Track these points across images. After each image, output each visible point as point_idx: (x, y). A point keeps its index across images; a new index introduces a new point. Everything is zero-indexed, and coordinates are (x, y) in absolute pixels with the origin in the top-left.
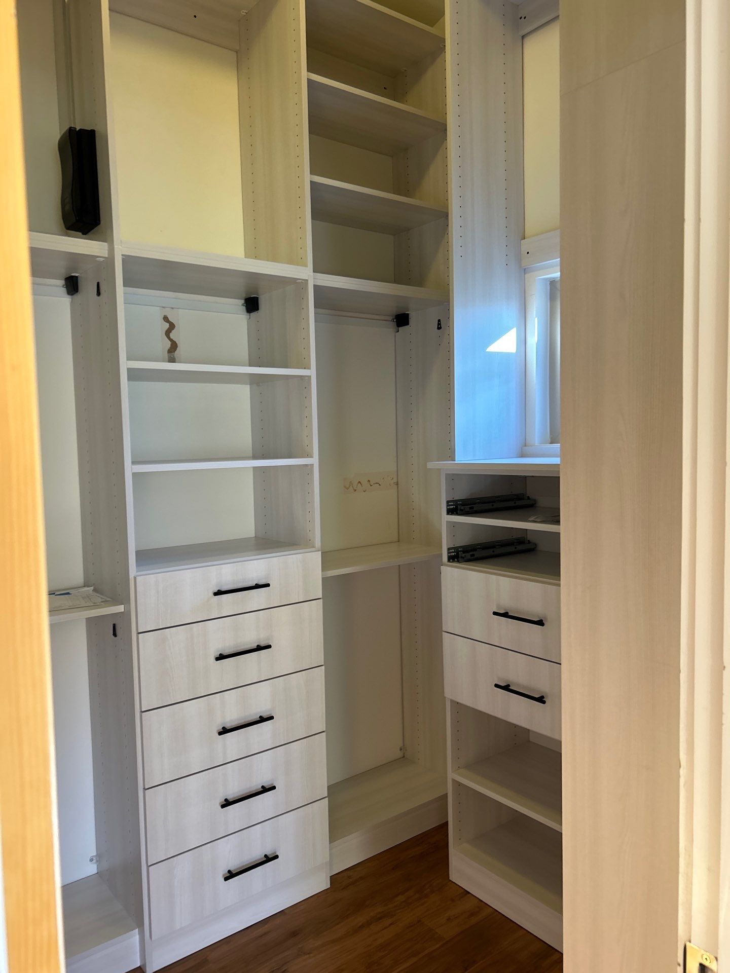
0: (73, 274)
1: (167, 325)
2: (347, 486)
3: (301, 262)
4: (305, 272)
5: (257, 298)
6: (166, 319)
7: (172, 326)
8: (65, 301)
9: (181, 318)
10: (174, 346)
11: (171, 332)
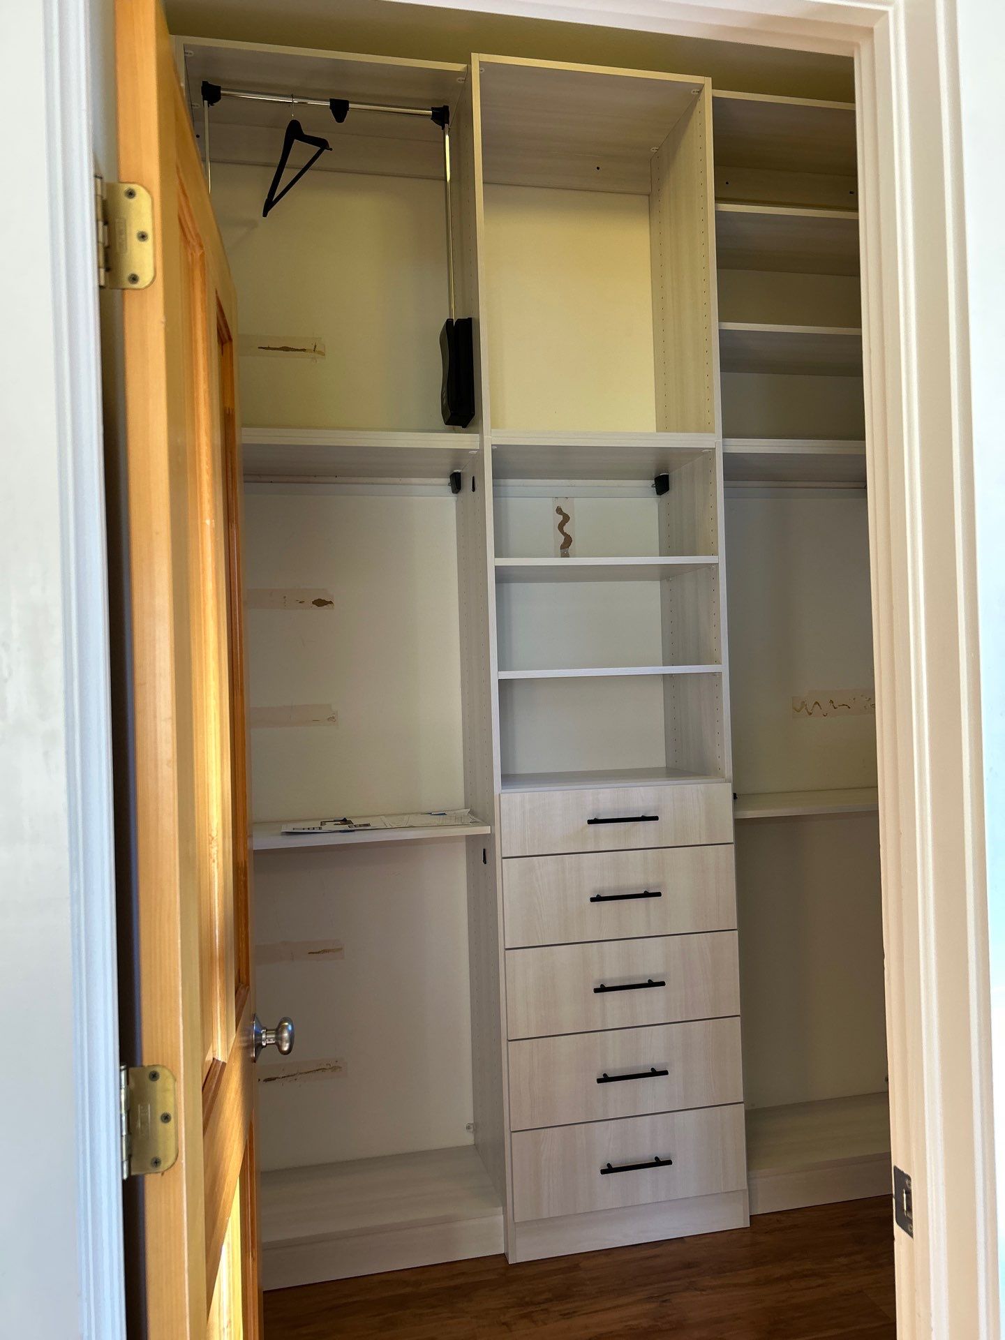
0: (455, 471)
1: (561, 518)
2: (798, 708)
3: (706, 428)
4: (712, 440)
5: (667, 477)
6: (559, 511)
7: (566, 518)
8: (451, 499)
9: (577, 509)
10: (568, 541)
11: (564, 525)
